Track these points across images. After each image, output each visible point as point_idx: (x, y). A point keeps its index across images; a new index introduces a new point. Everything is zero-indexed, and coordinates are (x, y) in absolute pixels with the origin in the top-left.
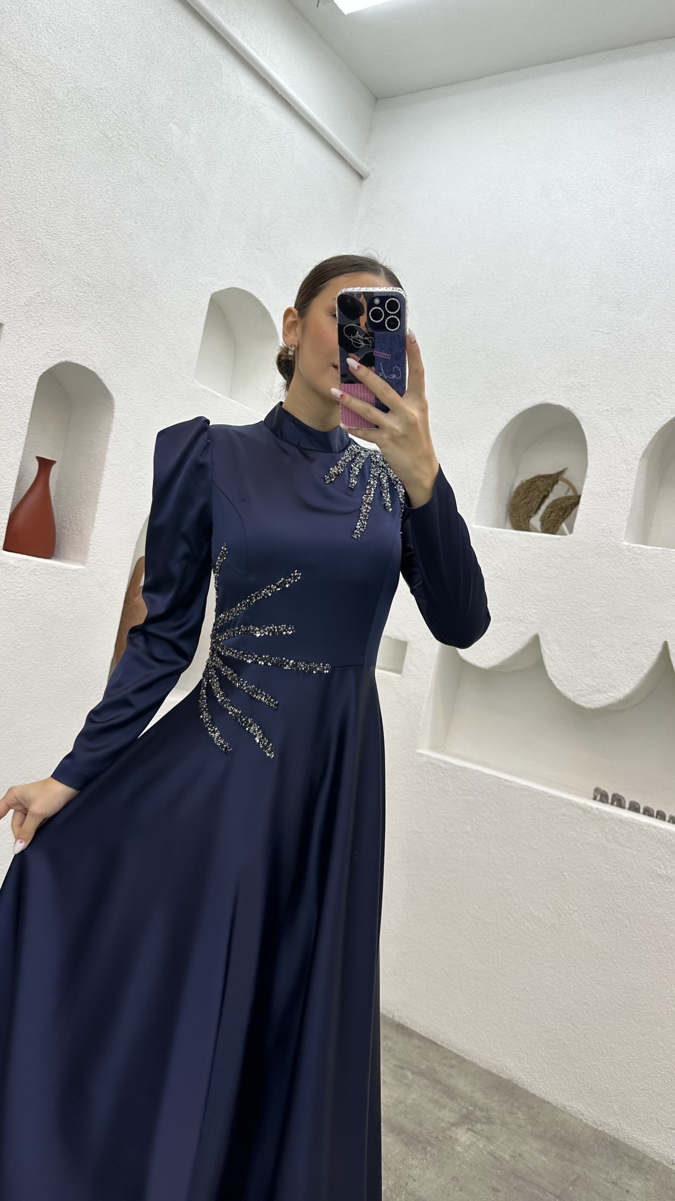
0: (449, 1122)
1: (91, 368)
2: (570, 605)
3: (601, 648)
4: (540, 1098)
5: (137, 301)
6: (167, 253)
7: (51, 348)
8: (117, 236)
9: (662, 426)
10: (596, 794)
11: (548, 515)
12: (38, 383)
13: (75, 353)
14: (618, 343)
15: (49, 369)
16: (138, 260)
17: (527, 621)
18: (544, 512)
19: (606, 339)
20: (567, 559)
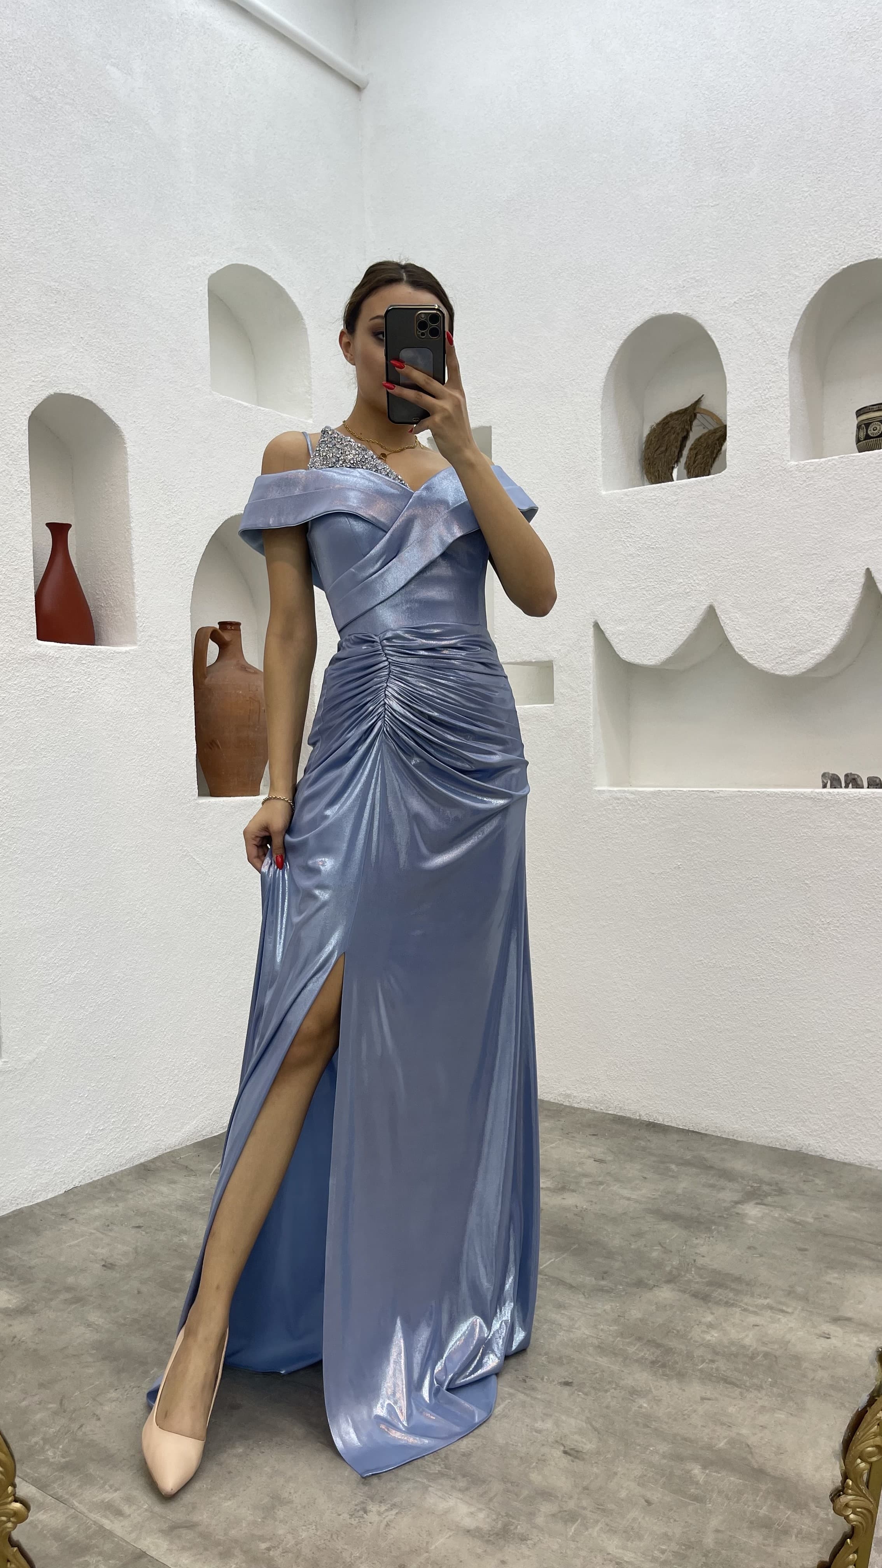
0: (732, 1201)
1: (87, 397)
2: (744, 557)
3: (792, 599)
4: (837, 1161)
5: (120, 302)
7: (33, 379)
8: (77, 224)
9: (807, 303)
10: (825, 781)
11: (693, 459)
12: (28, 426)
13: (63, 381)
14: (731, 215)
15: (37, 407)
16: (110, 249)
17: (695, 592)
18: (688, 457)
19: (714, 213)
20: (727, 502)
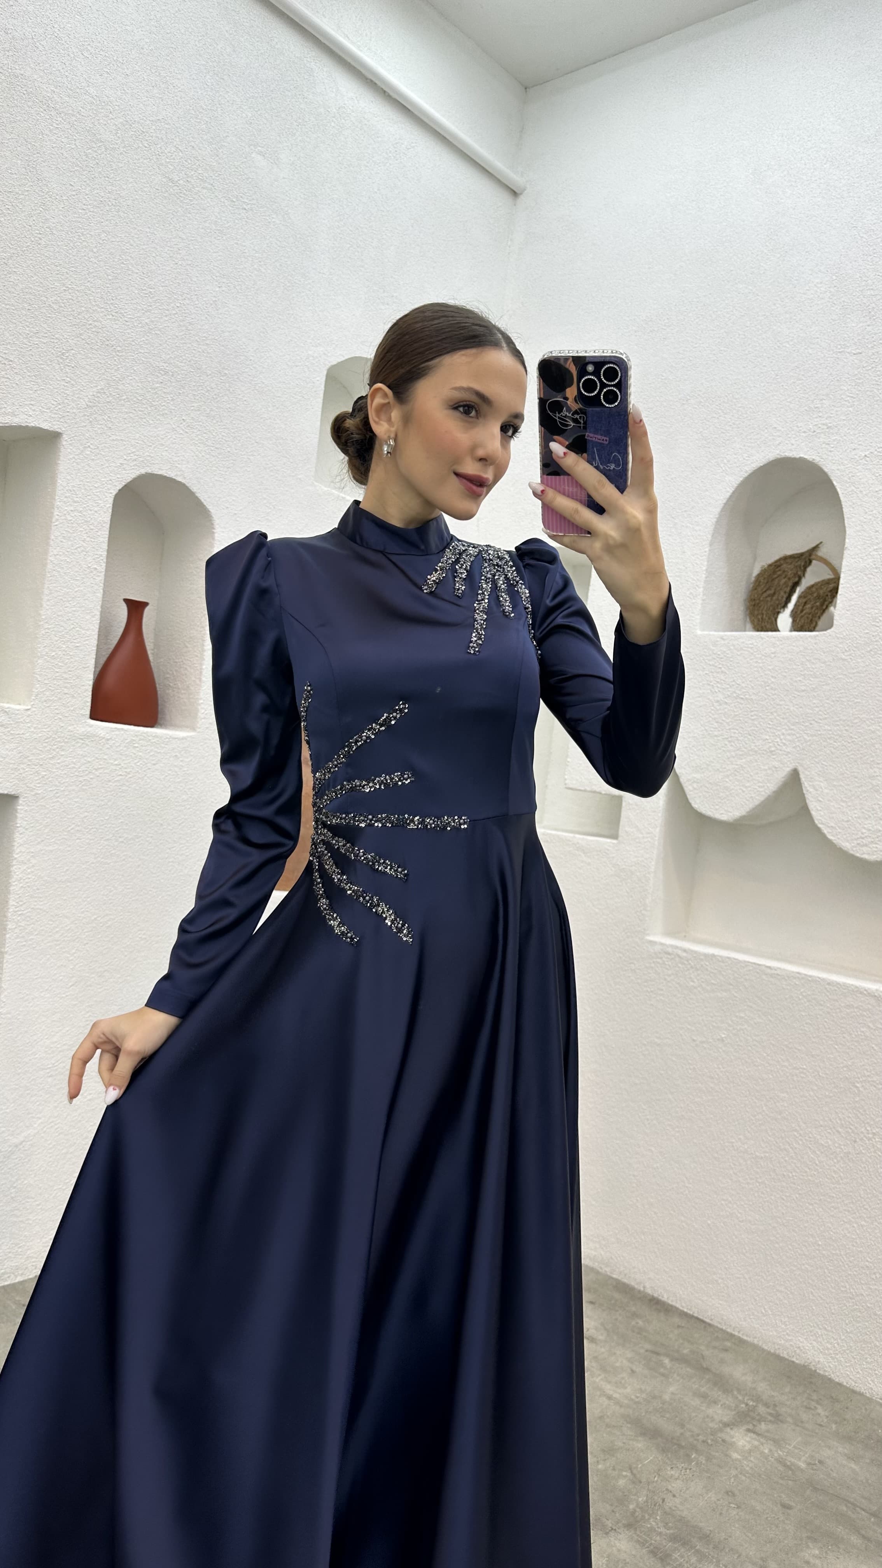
0: (721, 1422)
1: (179, 479)
2: (838, 725)
4: (848, 1388)
5: (230, 386)
6: (264, 322)
7: (125, 457)
8: (197, 307)
11: (801, 608)
12: (113, 505)
13: (157, 462)
14: (873, 365)
15: (126, 485)
16: (227, 334)
17: (780, 752)
18: (796, 605)
19: (856, 361)
20: (828, 663)
